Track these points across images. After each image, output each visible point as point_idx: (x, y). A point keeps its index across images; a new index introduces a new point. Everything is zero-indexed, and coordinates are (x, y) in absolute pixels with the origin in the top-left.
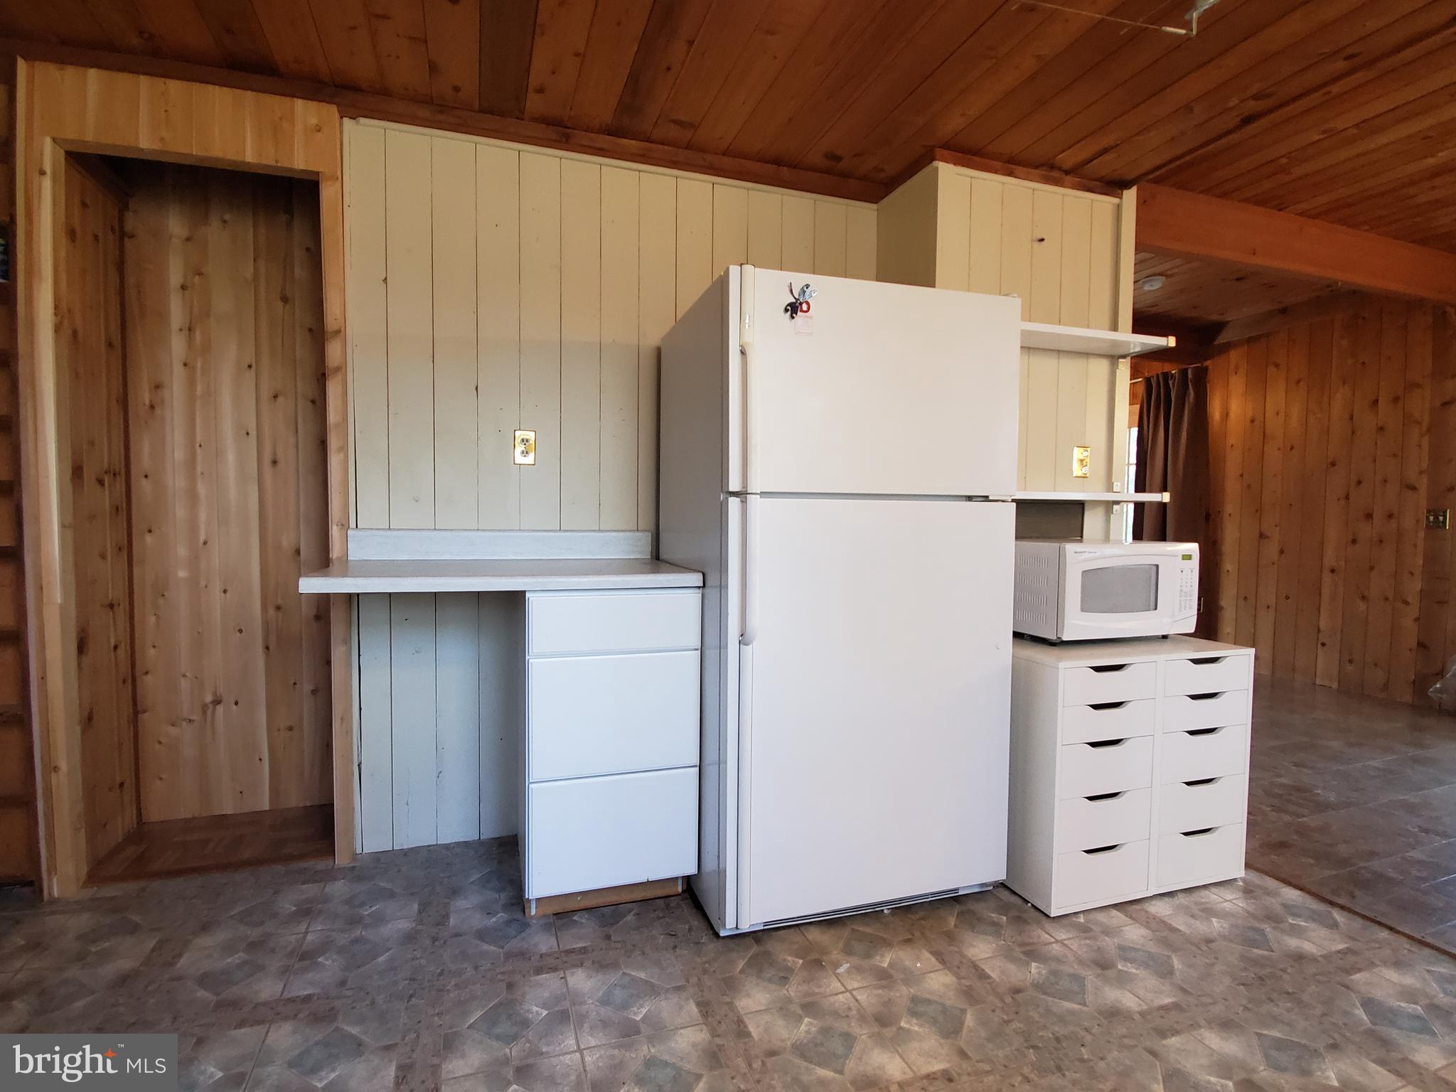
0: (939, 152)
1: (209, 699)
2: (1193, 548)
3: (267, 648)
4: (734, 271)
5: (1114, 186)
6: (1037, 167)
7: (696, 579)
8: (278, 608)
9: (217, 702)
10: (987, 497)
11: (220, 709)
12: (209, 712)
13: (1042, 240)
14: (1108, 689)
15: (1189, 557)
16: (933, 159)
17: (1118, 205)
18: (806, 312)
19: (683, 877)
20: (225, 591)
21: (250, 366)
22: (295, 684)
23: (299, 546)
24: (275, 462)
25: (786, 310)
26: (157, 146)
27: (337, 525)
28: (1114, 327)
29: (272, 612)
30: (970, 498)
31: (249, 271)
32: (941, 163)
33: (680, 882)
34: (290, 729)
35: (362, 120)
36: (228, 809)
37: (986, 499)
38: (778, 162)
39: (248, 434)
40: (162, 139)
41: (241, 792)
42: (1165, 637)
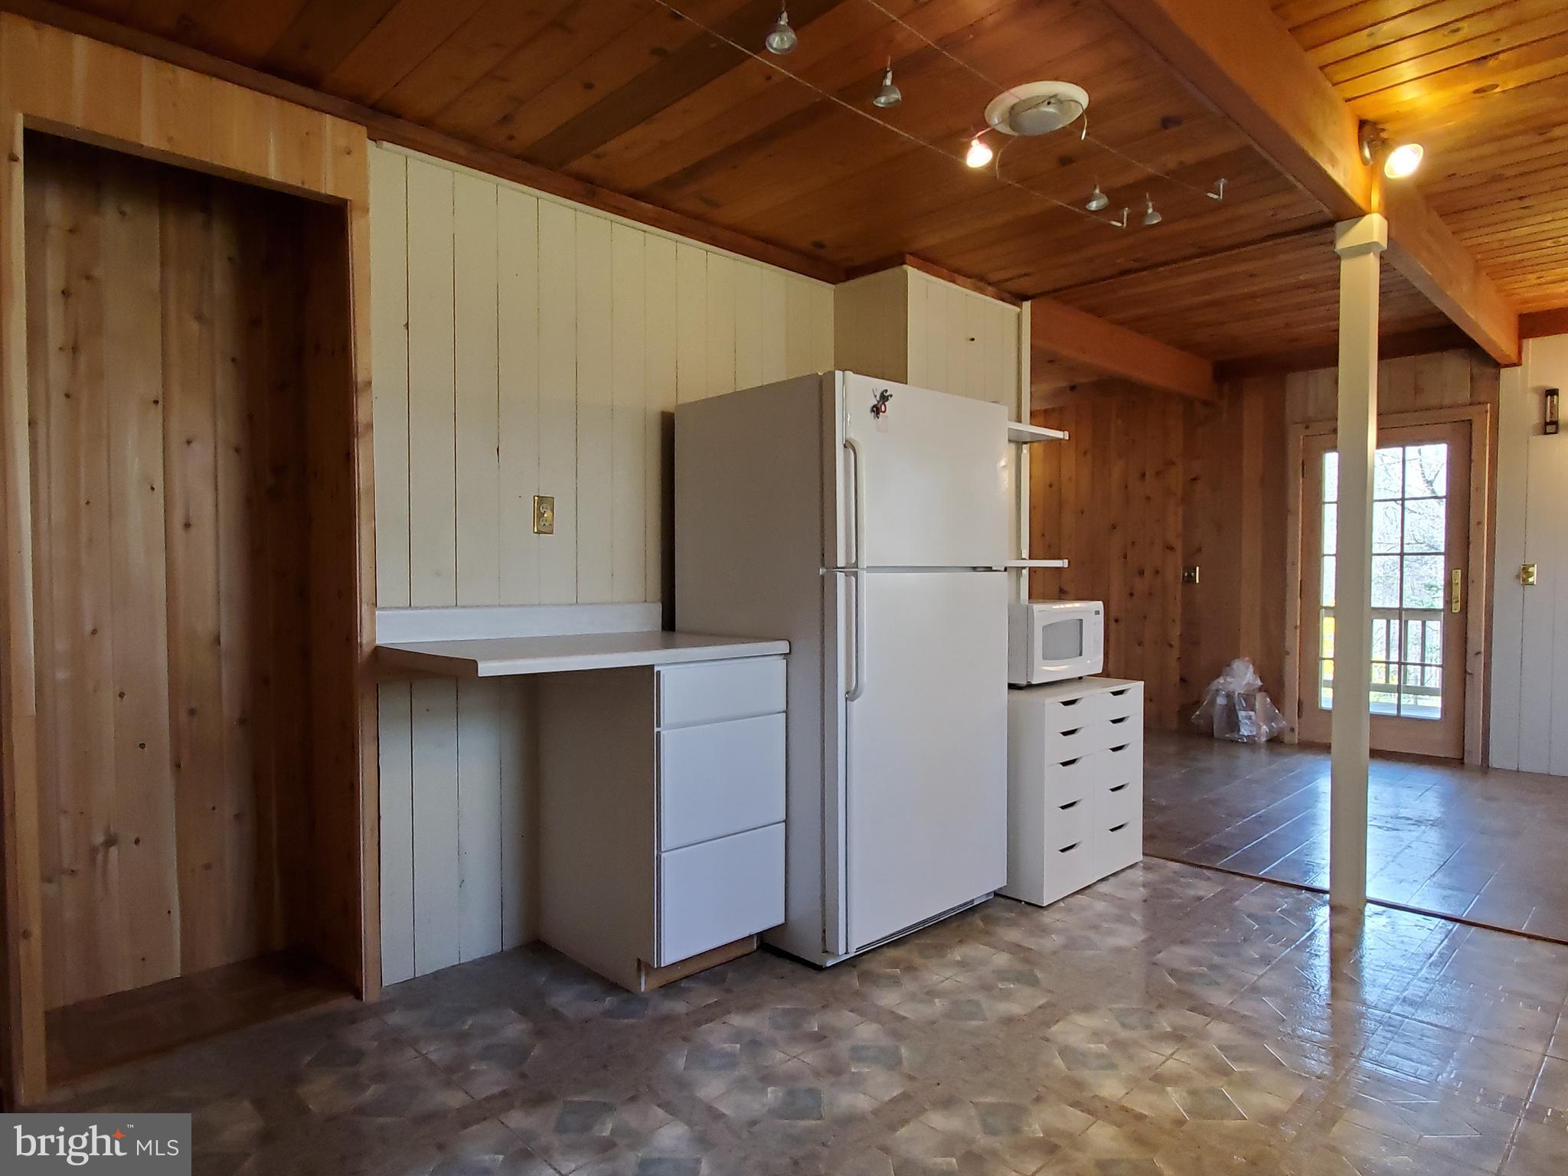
0: (909, 258)
1: (99, 839)
2: (1099, 605)
3: (178, 766)
4: (838, 374)
5: (1017, 298)
6: (970, 278)
7: (783, 647)
8: (192, 712)
9: (111, 841)
10: (991, 568)
11: (113, 851)
12: (100, 856)
13: (973, 339)
14: (1070, 718)
15: (1097, 613)
16: (904, 263)
17: (1019, 314)
18: (884, 412)
19: (757, 934)
20: (122, 695)
21: (156, 402)
22: (214, 809)
23: (219, 633)
24: (187, 526)
25: (872, 411)
26: (164, 146)
27: (367, 605)
28: (1019, 420)
29: (183, 717)
30: (974, 569)
31: (154, 278)
32: (910, 267)
33: (755, 938)
34: (208, 867)
35: (386, 144)
36: (126, 984)
37: (989, 569)
38: (768, 241)
39: (153, 489)
40: (170, 139)
41: (143, 959)
42: (1080, 678)
